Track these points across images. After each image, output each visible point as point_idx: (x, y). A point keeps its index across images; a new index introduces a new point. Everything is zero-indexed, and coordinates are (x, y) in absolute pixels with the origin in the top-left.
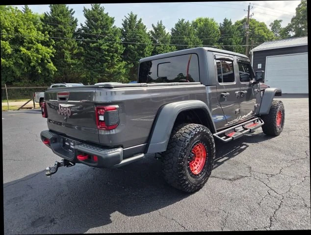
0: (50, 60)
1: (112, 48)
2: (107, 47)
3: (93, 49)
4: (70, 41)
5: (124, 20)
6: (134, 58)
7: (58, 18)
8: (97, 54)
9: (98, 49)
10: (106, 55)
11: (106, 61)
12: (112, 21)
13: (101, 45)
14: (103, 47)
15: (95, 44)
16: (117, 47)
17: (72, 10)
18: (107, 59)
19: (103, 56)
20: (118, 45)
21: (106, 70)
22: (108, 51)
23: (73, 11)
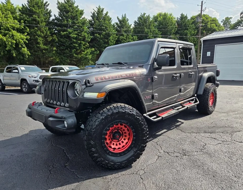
0: (24, 46)
1: (80, 36)
2: (75, 36)
3: (63, 37)
4: (43, 29)
5: (93, 13)
6: (100, 46)
7: (33, 9)
8: (66, 41)
9: (68, 37)
10: (74, 42)
11: (75, 47)
12: (82, 13)
13: (70, 33)
14: (72, 35)
15: (65, 33)
16: (85, 36)
17: (47, 2)
18: (75, 46)
19: (72, 43)
20: (86, 34)
21: (75, 55)
22: (76, 38)
23: (47, 4)
